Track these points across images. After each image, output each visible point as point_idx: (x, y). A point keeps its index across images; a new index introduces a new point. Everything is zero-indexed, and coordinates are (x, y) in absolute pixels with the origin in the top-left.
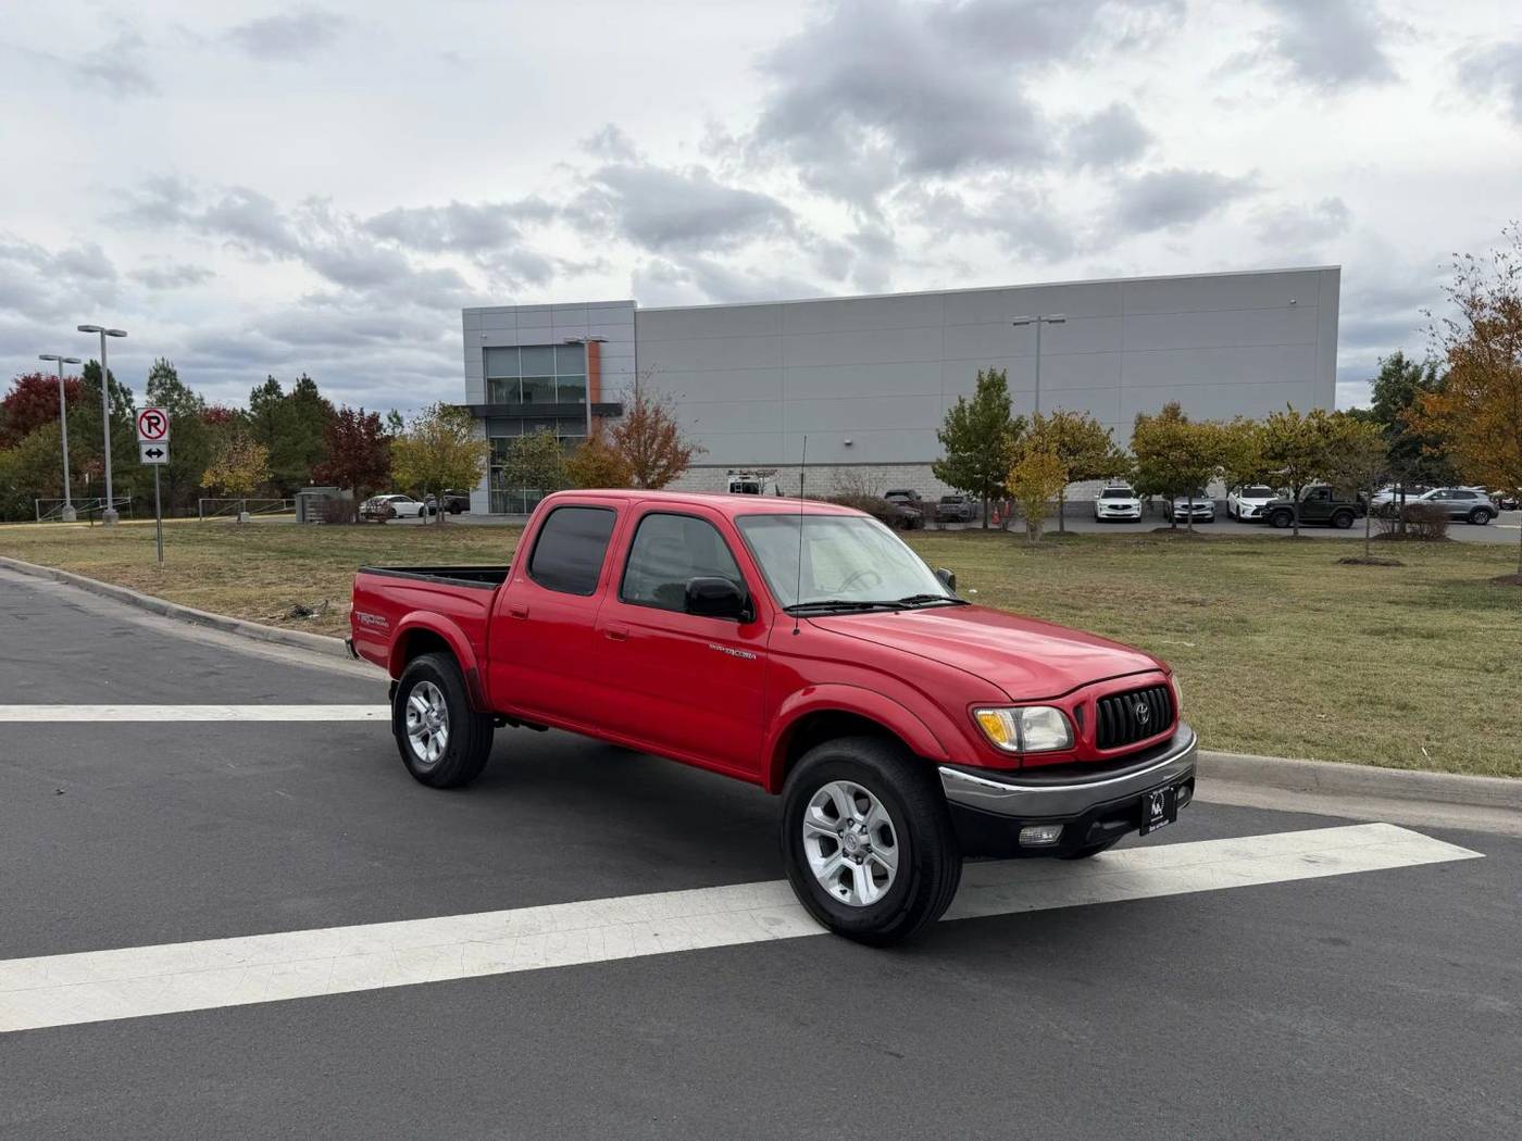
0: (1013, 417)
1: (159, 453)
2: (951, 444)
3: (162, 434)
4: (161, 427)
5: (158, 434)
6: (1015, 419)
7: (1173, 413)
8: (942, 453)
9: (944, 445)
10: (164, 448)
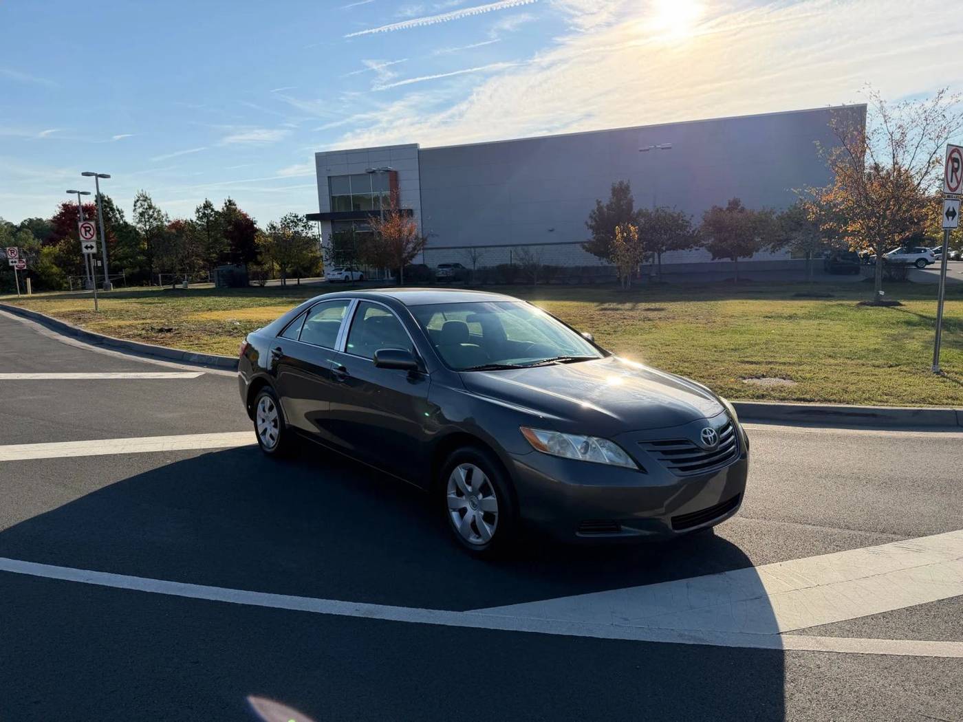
0: (635, 210)
1: (92, 247)
2: (595, 229)
3: (92, 236)
4: (92, 232)
5: (90, 236)
6: (636, 212)
7: (734, 205)
8: (589, 235)
9: (591, 231)
10: (94, 244)
